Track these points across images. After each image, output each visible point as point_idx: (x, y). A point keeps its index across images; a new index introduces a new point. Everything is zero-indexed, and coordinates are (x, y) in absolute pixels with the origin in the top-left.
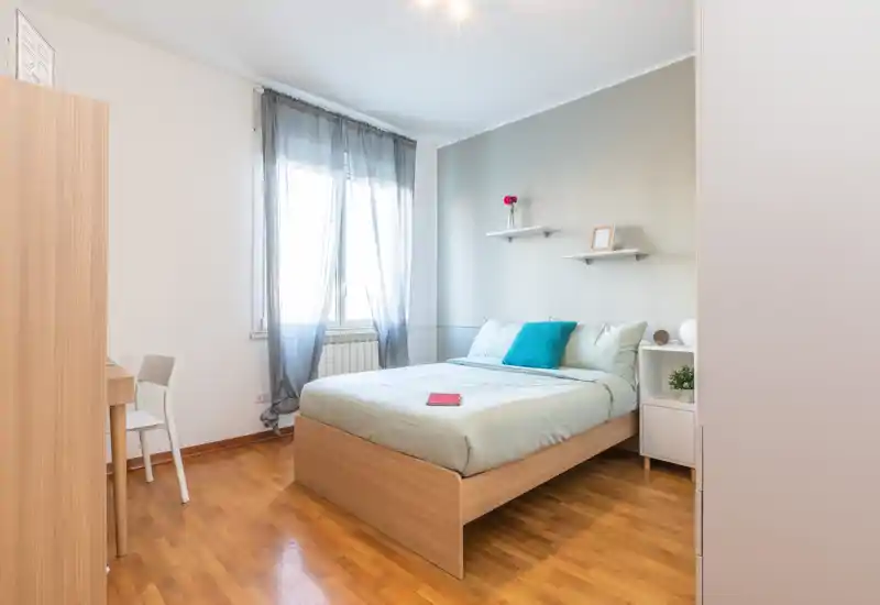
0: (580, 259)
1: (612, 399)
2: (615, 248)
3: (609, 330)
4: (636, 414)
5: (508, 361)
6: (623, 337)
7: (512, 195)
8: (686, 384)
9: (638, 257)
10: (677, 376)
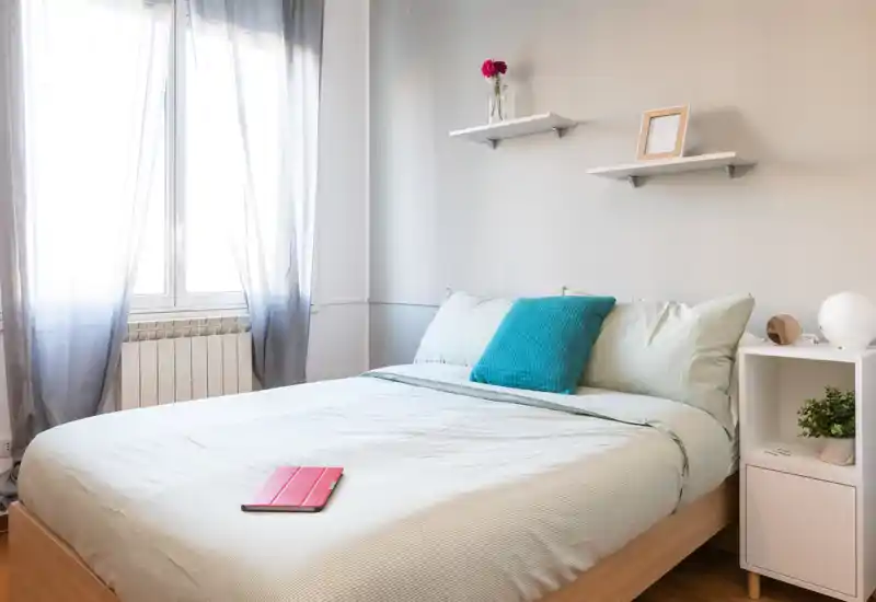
0: (621, 176)
1: (686, 465)
2: (688, 154)
3: (677, 313)
4: (732, 485)
5: (480, 376)
6: (708, 327)
7: (497, 59)
8: (837, 428)
9: (735, 169)
10: (816, 408)
